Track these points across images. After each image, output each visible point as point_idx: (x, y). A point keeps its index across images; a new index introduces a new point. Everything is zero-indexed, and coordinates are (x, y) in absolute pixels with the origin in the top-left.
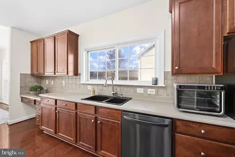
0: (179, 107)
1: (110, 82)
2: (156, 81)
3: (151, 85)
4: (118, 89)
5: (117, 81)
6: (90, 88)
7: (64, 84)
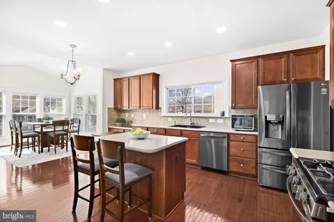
0: (233, 127)
1: (188, 115)
2: (223, 114)
3: (219, 116)
4: (195, 119)
5: (193, 114)
6: (170, 119)
7: (144, 117)
